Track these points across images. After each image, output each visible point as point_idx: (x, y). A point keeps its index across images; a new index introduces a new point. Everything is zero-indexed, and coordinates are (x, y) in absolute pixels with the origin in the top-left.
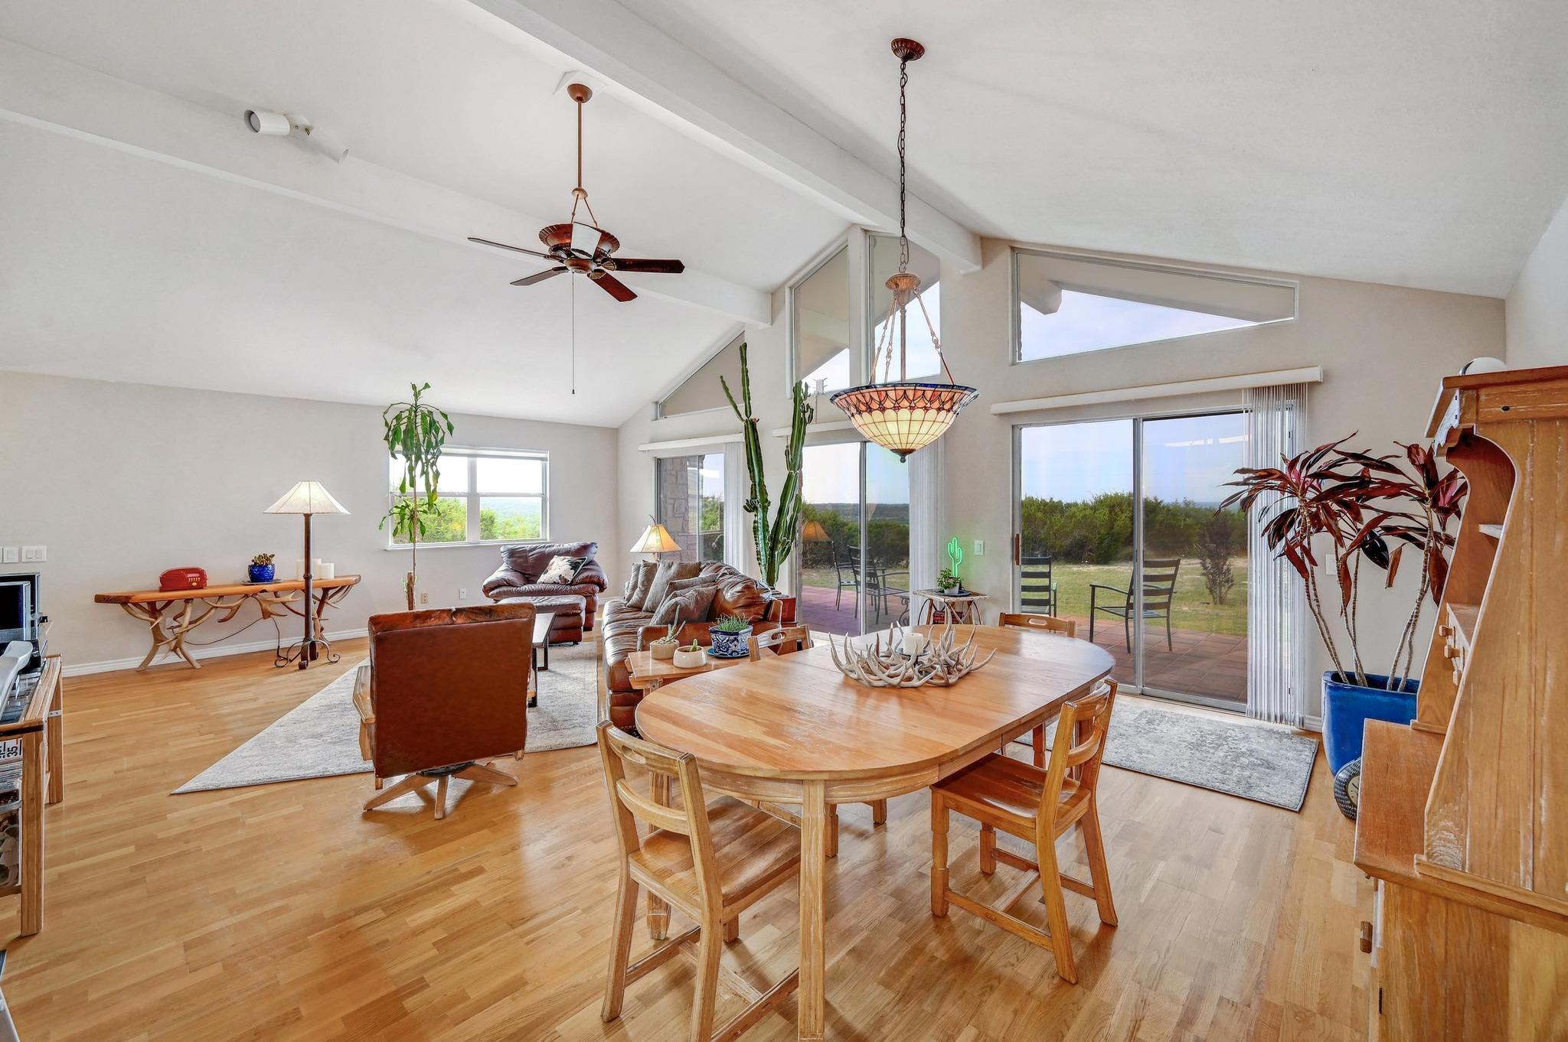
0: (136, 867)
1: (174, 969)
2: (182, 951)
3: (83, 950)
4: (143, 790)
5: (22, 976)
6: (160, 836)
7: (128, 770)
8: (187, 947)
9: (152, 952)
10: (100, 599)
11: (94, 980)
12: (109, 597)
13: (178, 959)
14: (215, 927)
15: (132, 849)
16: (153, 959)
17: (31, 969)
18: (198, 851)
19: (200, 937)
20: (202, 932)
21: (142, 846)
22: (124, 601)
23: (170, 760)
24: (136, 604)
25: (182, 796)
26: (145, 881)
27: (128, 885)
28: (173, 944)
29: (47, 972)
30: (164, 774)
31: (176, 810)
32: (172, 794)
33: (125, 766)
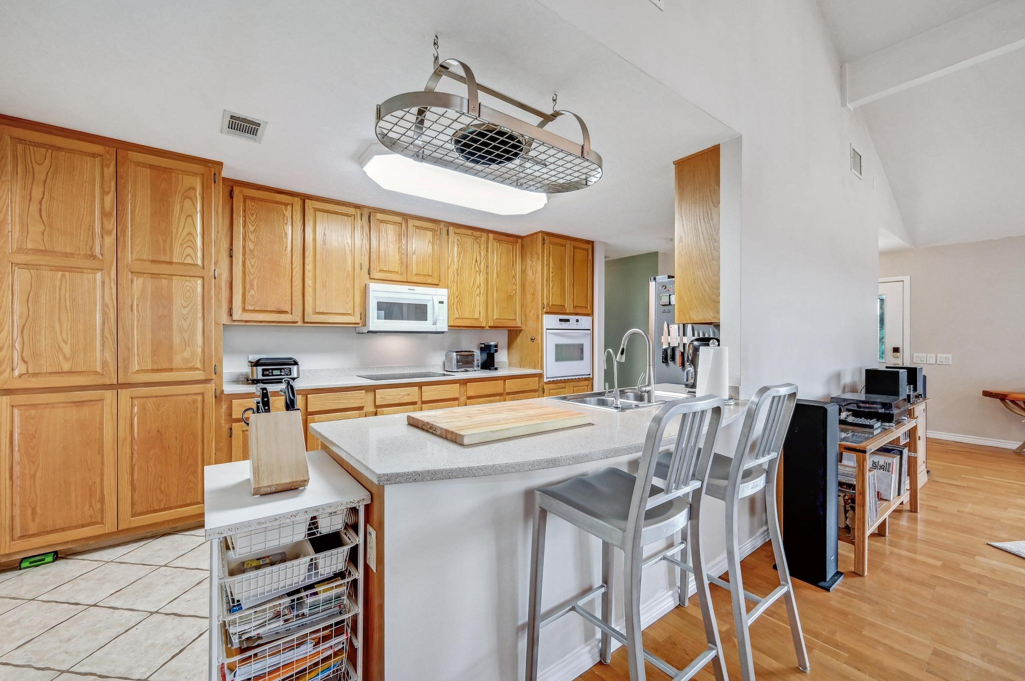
0: (935, 576)
1: (916, 658)
2: (930, 651)
3: (877, 603)
4: (970, 531)
5: (844, 593)
6: (963, 567)
7: (968, 513)
8: (935, 653)
9: (912, 636)
10: (986, 394)
11: (873, 625)
12: (991, 393)
13: (924, 655)
14: (964, 657)
15: (939, 563)
16: (910, 641)
17: (849, 592)
18: (984, 594)
19: (948, 654)
20: (951, 651)
21: (947, 566)
22: (1002, 397)
23: (1002, 520)
24: (1013, 402)
25: (995, 549)
26: (934, 589)
27: (922, 583)
28: (927, 642)
29: (854, 600)
30: (992, 528)
31: (985, 557)
32: (988, 544)
33: (967, 510)
